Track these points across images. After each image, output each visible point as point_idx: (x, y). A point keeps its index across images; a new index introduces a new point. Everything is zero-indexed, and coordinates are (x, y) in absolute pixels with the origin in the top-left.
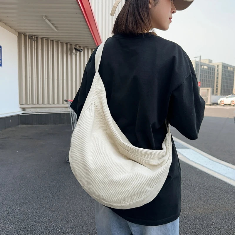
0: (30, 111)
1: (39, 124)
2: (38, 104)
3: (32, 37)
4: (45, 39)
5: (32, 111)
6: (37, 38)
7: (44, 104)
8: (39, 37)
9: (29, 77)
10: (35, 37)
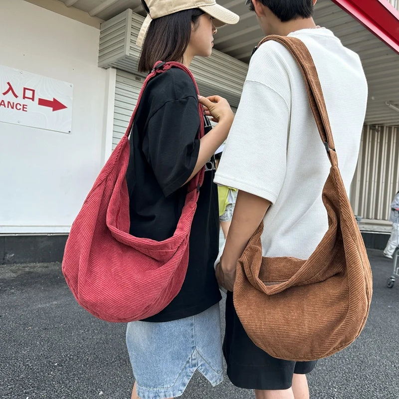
0: (363, 227)
1: (375, 248)
2: (376, 218)
3: (375, 127)
4: (395, 128)
5: (366, 229)
6: (382, 127)
7: (385, 220)
8: (385, 125)
9: (366, 181)
10: (378, 126)
